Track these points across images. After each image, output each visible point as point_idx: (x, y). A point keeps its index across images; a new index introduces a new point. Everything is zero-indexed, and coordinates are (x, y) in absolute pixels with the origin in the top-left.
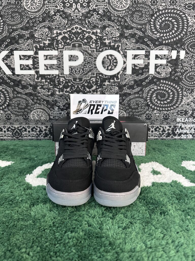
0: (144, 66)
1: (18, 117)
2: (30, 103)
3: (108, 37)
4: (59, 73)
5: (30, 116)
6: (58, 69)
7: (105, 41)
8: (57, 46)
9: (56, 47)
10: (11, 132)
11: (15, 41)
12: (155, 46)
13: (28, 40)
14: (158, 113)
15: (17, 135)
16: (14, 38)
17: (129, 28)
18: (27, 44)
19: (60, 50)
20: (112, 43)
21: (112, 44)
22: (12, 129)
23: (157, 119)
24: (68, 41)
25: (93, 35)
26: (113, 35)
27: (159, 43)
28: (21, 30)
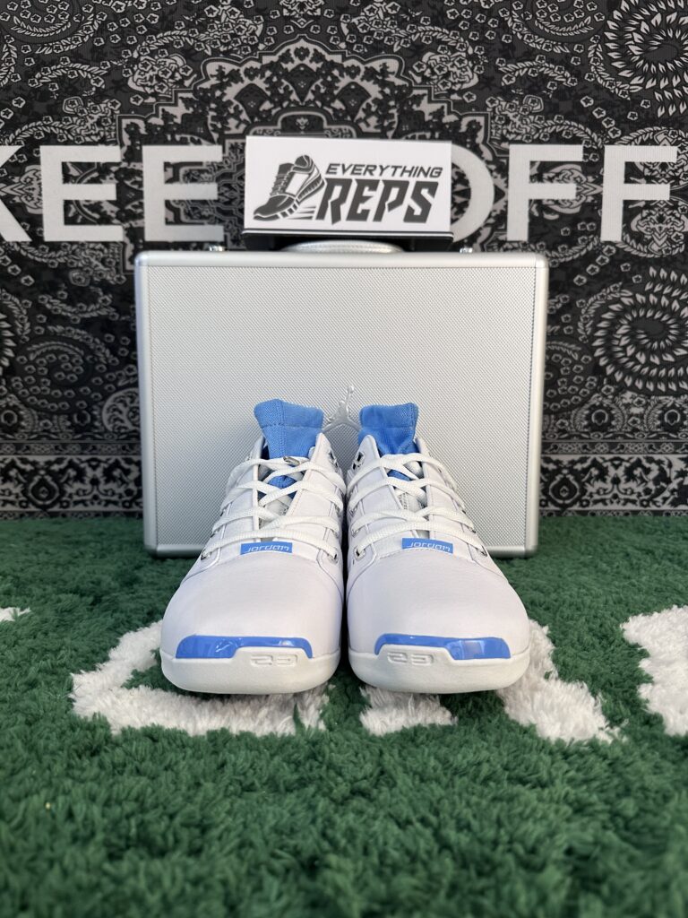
0: (577, 210)
1: (51, 420)
2: (102, 360)
3: (429, 89)
4: (225, 237)
5: (100, 414)
6: (221, 221)
7: (418, 105)
8: (219, 126)
9: (216, 129)
10: (20, 482)
11: (45, 104)
12: (626, 126)
13: (98, 103)
14: (639, 402)
15: (44, 496)
16: (43, 93)
17: (518, 53)
18: (96, 117)
19: (233, 141)
20: (450, 112)
21: (449, 119)
22: (22, 472)
23: (635, 430)
24: (267, 105)
25: (368, 80)
26: (454, 84)
27: (639, 117)
28: (72, 62)
